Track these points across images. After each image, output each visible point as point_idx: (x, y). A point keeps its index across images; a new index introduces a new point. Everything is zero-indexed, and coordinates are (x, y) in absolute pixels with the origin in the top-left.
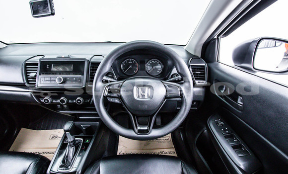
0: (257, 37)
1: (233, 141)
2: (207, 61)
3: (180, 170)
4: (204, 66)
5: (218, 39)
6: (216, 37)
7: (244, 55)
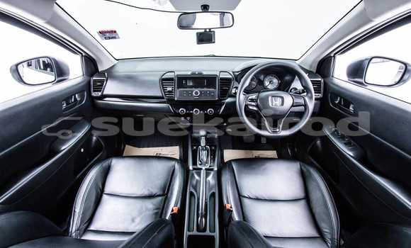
0: (369, 55)
1: (344, 140)
2: (323, 77)
3: (299, 166)
4: (320, 81)
5: (334, 56)
6: (332, 55)
7: (357, 71)
